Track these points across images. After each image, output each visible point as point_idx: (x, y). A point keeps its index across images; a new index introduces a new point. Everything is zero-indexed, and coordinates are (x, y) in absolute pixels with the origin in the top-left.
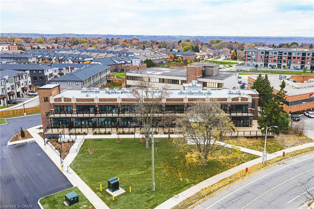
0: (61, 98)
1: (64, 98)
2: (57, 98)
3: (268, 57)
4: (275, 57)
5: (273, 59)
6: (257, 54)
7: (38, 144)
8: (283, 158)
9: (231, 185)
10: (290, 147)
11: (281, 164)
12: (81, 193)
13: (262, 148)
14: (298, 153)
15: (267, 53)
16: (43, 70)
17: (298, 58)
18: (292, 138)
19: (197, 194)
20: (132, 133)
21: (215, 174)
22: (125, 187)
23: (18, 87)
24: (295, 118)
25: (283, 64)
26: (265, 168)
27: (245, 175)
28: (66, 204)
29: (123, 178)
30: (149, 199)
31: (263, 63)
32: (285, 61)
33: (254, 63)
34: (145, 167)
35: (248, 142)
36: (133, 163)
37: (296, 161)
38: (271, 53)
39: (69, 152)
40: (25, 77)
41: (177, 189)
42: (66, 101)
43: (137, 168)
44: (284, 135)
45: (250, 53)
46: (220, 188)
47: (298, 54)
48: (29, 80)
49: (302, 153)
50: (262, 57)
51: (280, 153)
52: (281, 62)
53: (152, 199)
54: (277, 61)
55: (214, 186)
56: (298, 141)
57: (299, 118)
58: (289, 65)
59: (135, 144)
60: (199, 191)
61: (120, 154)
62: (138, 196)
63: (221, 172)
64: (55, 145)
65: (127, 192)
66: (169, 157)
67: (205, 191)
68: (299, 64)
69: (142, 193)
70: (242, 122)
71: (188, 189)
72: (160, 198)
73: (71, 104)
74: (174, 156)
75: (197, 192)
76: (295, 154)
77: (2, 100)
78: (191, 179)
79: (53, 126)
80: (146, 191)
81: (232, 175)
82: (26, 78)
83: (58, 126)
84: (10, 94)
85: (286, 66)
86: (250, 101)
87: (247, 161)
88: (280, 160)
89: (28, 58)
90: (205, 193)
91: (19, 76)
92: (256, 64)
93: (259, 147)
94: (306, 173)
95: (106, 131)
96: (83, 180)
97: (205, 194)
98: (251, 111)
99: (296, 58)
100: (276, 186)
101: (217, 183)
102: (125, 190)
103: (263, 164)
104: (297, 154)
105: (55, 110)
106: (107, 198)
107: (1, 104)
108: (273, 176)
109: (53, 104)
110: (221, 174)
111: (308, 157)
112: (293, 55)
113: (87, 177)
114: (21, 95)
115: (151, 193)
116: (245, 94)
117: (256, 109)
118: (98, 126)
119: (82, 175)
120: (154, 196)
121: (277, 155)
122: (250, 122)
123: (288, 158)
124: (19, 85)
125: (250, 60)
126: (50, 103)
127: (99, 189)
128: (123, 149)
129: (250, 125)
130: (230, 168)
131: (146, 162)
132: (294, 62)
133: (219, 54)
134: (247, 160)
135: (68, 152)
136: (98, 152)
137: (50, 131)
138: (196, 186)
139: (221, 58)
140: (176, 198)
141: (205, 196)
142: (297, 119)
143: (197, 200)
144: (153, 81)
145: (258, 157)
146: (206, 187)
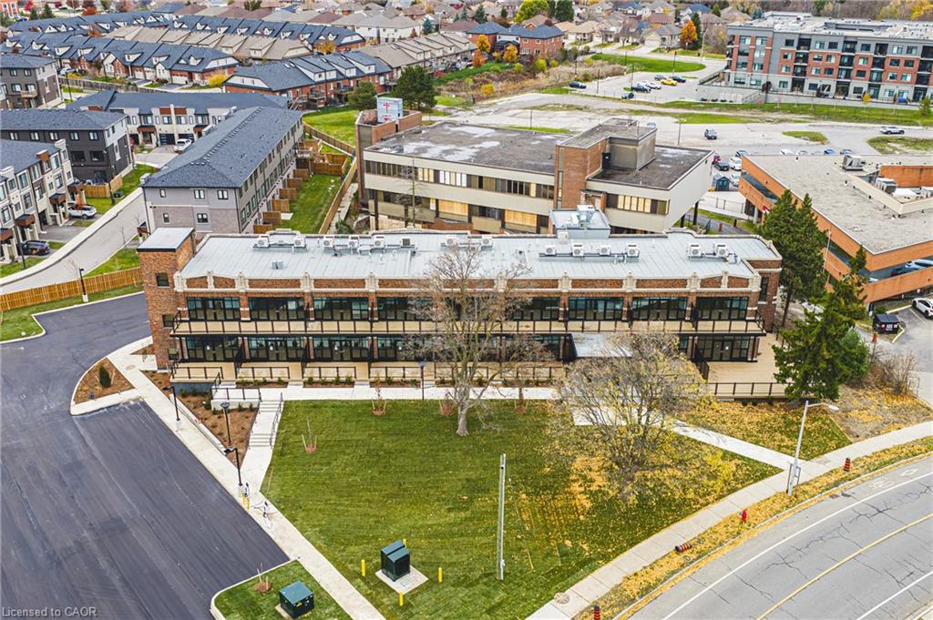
0: (206, 277)
1: (214, 277)
2: (196, 278)
3: (805, 58)
4: (829, 57)
5: (824, 63)
6: (771, 46)
7: (154, 413)
8: (843, 476)
9: (703, 565)
10: (867, 437)
11: (837, 496)
12: (314, 580)
13: (787, 442)
14: (887, 458)
15: (805, 42)
16: (102, 131)
17: (908, 63)
18: (872, 403)
19: (614, 591)
20: (415, 383)
21: (658, 528)
22: (423, 563)
23: (41, 197)
24: (886, 324)
25: (855, 83)
26: (793, 511)
27: (738, 533)
28: (285, 614)
29: (412, 535)
30: (493, 604)
31: (789, 79)
32: (861, 74)
33: (758, 78)
34: (465, 498)
35: (746, 419)
36: (430, 485)
37: (880, 486)
38: (818, 45)
39: (248, 442)
40: (57, 162)
41: (561, 576)
42: (221, 286)
43: (444, 500)
44: (849, 389)
45: (748, 41)
46: (673, 572)
47: (910, 50)
48: (66, 172)
49: (900, 458)
50: (786, 57)
51: (835, 459)
52: (848, 76)
53: (499, 605)
54: (835, 72)
55: (657, 568)
56: (890, 416)
57: (896, 323)
58: (875, 86)
59: (425, 419)
60: (619, 583)
61: (389, 453)
62: (463, 593)
63: (675, 521)
64: (206, 419)
65: (432, 583)
66: (526, 467)
67: (633, 582)
68: (908, 83)
69: (471, 585)
70: (727, 348)
71: (589, 577)
72: (519, 603)
73: (234, 293)
74: (540, 464)
75: (613, 586)
76: (880, 463)
77: (5, 247)
78: (593, 542)
79: (186, 357)
80: (480, 577)
81: (704, 533)
82: (58, 166)
83: (202, 357)
84: (23, 223)
85: (865, 89)
86: (755, 287)
87: (743, 487)
88: (836, 484)
89: (34, 69)
90: (634, 588)
91: (41, 163)
92: (764, 82)
93: (778, 436)
94: (905, 530)
95: (338, 377)
96: (308, 539)
97: (635, 591)
98: (756, 317)
99: (902, 63)
100: (823, 571)
101: (664, 557)
102: (427, 576)
103: (790, 498)
104: (886, 463)
105: (189, 311)
106: (382, 598)
107: (3, 255)
108: (816, 537)
109: (184, 293)
110: (672, 527)
111: (916, 474)
112: (893, 52)
113: (317, 529)
114: (50, 221)
115: (495, 587)
116: (739, 259)
117: (770, 302)
118: (312, 357)
119: (302, 524)
120: (502, 594)
121: (827, 464)
122: (750, 349)
123: (859, 476)
124: (43, 190)
125: (744, 64)
126: (176, 292)
127: (357, 569)
128: (395, 438)
129: (752, 357)
130: (697, 510)
131: (464, 482)
132: (891, 78)
133: (639, 30)
134: (744, 482)
135: (244, 444)
136: (326, 444)
137: (181, 375)
138: (609, 565)
139: (646, 42)
140: (563, 603)
141: (637, 598)
142: (889, 327)
143: (615, 610)
144: (447, 182)
145: (776, 471)
146: (638, 570)
